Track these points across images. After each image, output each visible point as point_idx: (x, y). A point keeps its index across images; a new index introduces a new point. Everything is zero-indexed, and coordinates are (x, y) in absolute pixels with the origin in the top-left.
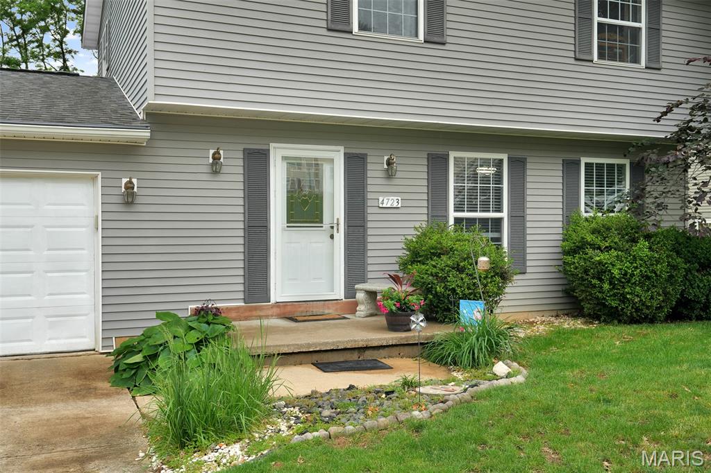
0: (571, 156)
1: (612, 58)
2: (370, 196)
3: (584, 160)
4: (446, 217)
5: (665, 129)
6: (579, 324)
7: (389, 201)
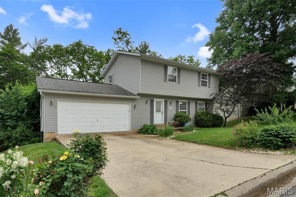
0: (196, 101)
1: (203, 86)
2: (168, 107)
3: (198, 102)
4: (178, 111)
5: (211, 98)
6: (199, 128)
7: (170, 108)
